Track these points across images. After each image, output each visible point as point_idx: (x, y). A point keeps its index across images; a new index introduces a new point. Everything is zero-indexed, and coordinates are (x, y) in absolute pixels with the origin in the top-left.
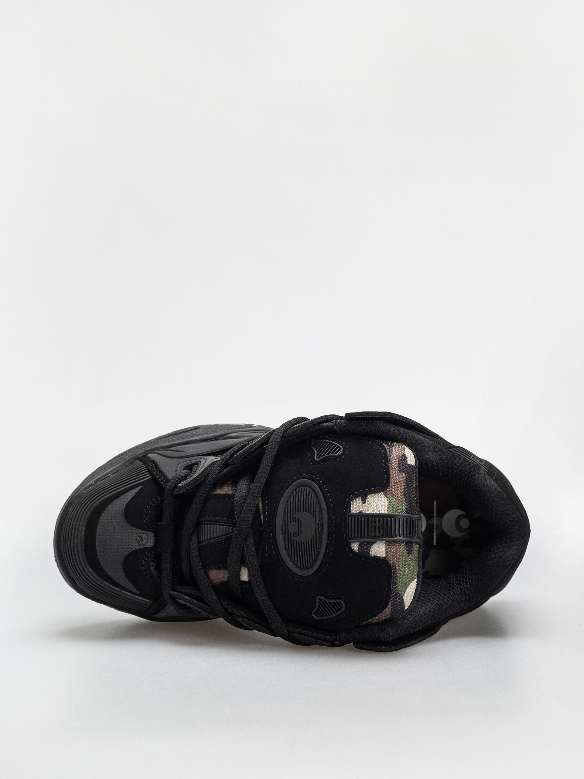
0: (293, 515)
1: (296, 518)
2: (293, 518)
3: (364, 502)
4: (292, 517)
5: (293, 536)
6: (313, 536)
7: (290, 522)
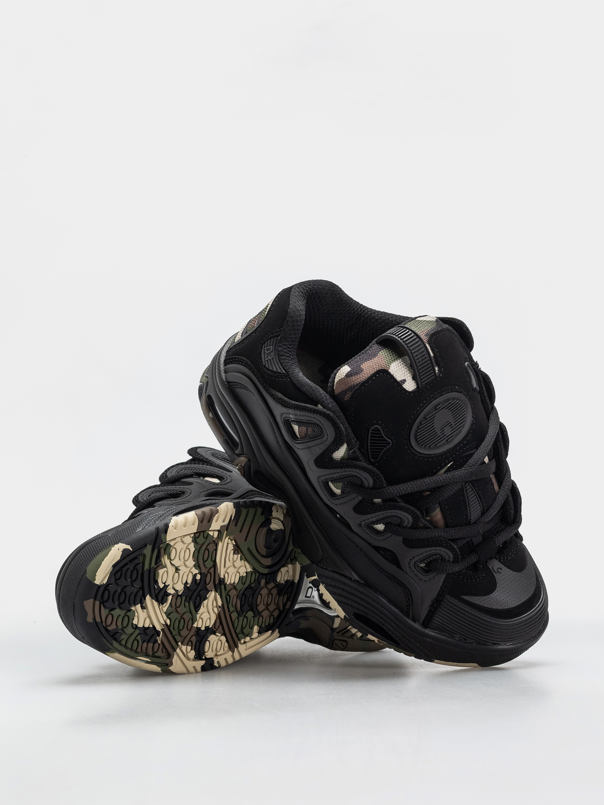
0: (440, 436)
1: (441, 432)
2: (442, 434)
3: (404, 381)
4: (442, 436)
5: (453, 427)
6: (446, 409)
7: (445, 435)
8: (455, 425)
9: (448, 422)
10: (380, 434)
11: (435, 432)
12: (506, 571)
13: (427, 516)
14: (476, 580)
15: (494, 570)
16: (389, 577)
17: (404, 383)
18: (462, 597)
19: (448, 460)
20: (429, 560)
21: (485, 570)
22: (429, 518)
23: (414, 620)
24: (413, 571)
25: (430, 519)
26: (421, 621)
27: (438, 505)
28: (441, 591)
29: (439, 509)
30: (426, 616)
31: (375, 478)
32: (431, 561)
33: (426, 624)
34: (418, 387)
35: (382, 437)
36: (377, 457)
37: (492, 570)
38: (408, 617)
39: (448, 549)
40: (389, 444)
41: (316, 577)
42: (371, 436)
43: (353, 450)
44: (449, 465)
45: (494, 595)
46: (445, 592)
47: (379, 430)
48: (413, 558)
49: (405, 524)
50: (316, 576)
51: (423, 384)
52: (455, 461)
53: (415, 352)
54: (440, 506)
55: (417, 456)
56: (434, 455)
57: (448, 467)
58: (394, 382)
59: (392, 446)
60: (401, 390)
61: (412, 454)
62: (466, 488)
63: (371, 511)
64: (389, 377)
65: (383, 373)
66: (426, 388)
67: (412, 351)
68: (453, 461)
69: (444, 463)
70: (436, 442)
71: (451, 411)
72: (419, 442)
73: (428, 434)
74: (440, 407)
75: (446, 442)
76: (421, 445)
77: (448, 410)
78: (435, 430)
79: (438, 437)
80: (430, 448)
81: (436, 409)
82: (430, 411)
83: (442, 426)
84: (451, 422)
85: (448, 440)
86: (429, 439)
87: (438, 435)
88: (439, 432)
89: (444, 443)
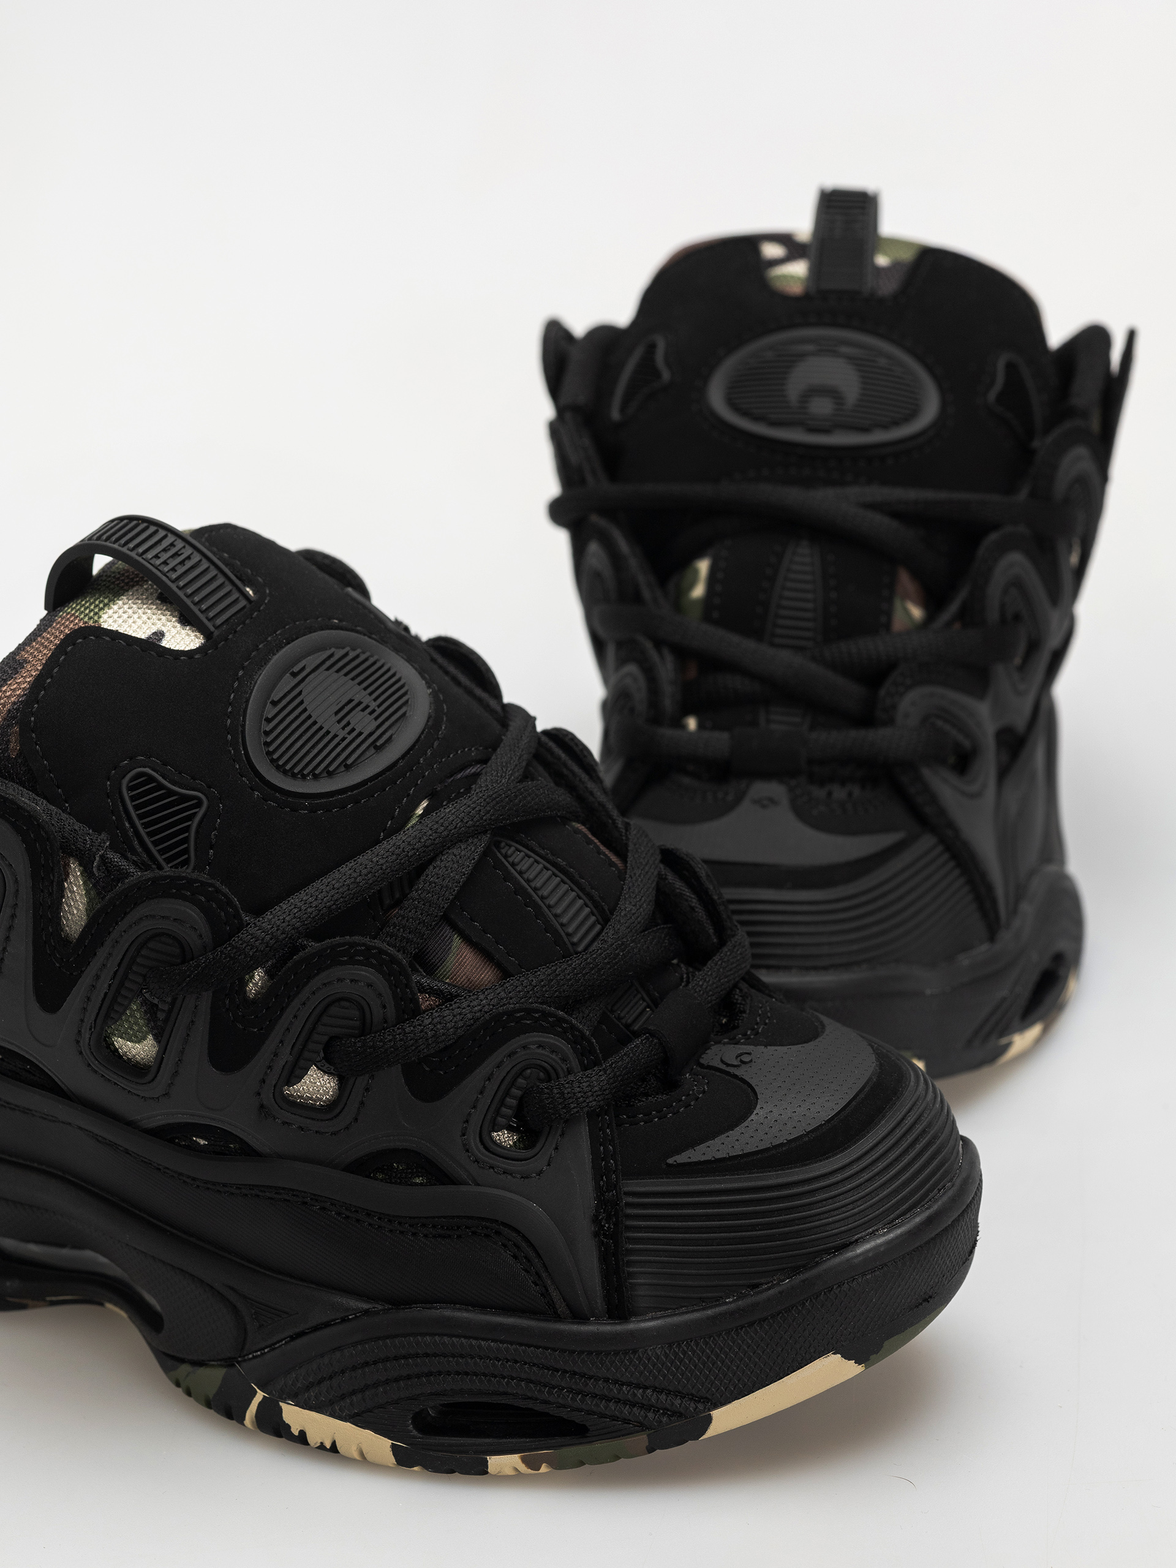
0: (344, 739)
3: (160, 635)
4: (350, 738)
5: (374, 711)
6: (328, 669)
7: (360, 734)
8: (379, 706)
9: (351, 701)
10: (160, 787)
12: (765, 1055)
14: (688, 1106)
15: (728, 1065)
16: (440, 1236)
17: (161, 639)
18: (670, 1161)
19: (408, 796)
20: (514, 1102)
21: (703, 1078)
23: (580, 1317)
24: (492, 1167)
26: (600, 1304)
27: (447, 930)
28: (602, 1179)
29: (457, 941)
30: (603, 1283)
31: (203, 899)
32: (521, 1100)
33: (619, 1310)
34: (208, 637)
35: (171, 793)
37: (723, 1067)
38: (559, 1316)
39: (544, 1030)
40: (199, 803)
41: (260, 1395)
42: (133, 799)
43: (97, 859)
44: (419, 811)
45: (758, 1115)
46: (614, 1172)
47: (151, 779)
48: (467, 1121)
50: (256, 1392)
51: (219, 622)
52: (432, 796)
53: (157, 557)
54: (455, 928)
55: (305, 808)
56: (357, 789)
57: (420, 815)
58: (127, 645)
59: (208, 807)
60: (159, 656)
61: (281, 808)
62: (506, 857)
63: (262, 1029)
64: (107, 639)
65: (85, 638)
66: (235, 632)
67: (149, 555)
68: (428, 796)
69: (399, 807)
70: (338, 755)
71: (346, 675)
72: (288, 767)
73: (305, 738)
74: (303, 668)
75: (372, 750)
76: (299, 772)
77: (338, 671)
78: (321, 726)
79: (339, 742)
80: (330, 774)
81: (294, 675)
82: (280, 683)
83: (336, 713)
84: (362, 701)
85: (378, 744)
86: (316, 751)
87: (337, 736)
88: (336, 729)
89: (368, 754)
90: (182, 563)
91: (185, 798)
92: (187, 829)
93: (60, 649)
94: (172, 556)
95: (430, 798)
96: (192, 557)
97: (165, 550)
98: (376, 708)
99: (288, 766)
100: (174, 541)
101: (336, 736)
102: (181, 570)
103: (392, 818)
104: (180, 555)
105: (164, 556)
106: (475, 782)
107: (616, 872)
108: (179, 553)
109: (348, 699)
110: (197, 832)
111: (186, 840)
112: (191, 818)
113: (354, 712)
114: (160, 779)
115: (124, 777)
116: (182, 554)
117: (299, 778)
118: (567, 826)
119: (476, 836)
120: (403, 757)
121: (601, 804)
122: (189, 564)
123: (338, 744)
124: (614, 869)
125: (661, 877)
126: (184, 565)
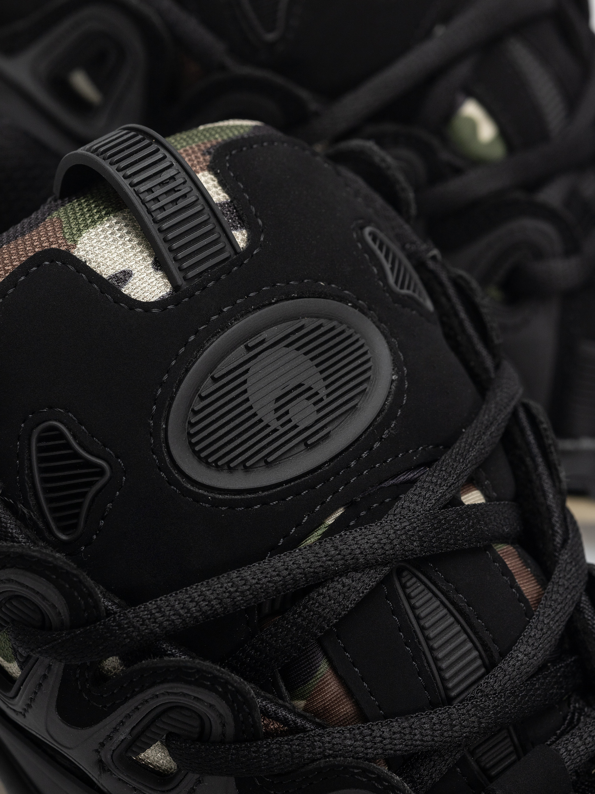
0: (275, 430)
1: (278, 419)
2: (283, 425)
3: (126, 275)
4: (282, 430)
5: (321, 400)
6: (287, 346)
7: (296, 426)
8: (328, 395)
9: (300, 385)
10: (68, 446)
11: (256, 419)
13: (294, 697)
17: (125, 281)
19: (323, 503)
22: (301, 704)
25: (306, 705)
29: (325, 666)
34: (176, 288)
35: (76, 455)
36: (75, 526)
40: (102, 473)
44: (330, 521)
47: (62, 436)
49: (217, 729)
51: (191, 274)
52: (351, 506)
53: (150, 190)
54: (326, 654)
55: (208, 502)
56: (267, 490)
57: (330, 525)
58: (89, 281)
59: (110, 478)
60: (115, 302)
61: (184, 496)
62: (404, 587)
63: (105, 707)
64: (72, 268)
65: (52, 261)
66: (205, 288)
67: (142, 188)
68: (344, 505)
69: (308, 515)
70: (264, 448)
71: (306, 354)
72: (203, 455)
73: (232, 425)
74: (263, 342)
75: (302, 447)
76: (213, 462)
77: (298, 349)
78: (255, 413)
79: (269, 433)
80: (247, 469)
81: (249, 349)
82: (230, 355)
83: (277, 400)
84: (312, 386)
85: (309, 442)
86: (239, 441)
87: (269, 426)
88: (270, 418)
89: (296, 450)
90: (175, 201)
91: (89, 464)
92: (84, 495)
93: (24, 268)
94: (167, 193)
95: (348, 507)
96: (188, 196)
97: (162, 184)
98: (325, 398)
99: (203, 453)
100: (176, 175)
101: (267, 426)
102: (170, 210)
103: (298, 525)
104: (176, 191)
105: (158, 192)
106: (404, 492)
107: (524, 608)
108: (176, 189)
109: (299, 383)
110: (93, 500)
111: (80, 505)
112: (91, 484)
113: (298, 400)
114: (71, 438)
115: (38, 425)
116: (180, 190)
117: (213, 466)
118: (488, 552)
119: (374, 567)
120: (331, 460)
121: (548, 508)
122: (182, 204)
123: (268, 435)
124: (523, 605)
125: (578, 609)
126: (177, 204)
